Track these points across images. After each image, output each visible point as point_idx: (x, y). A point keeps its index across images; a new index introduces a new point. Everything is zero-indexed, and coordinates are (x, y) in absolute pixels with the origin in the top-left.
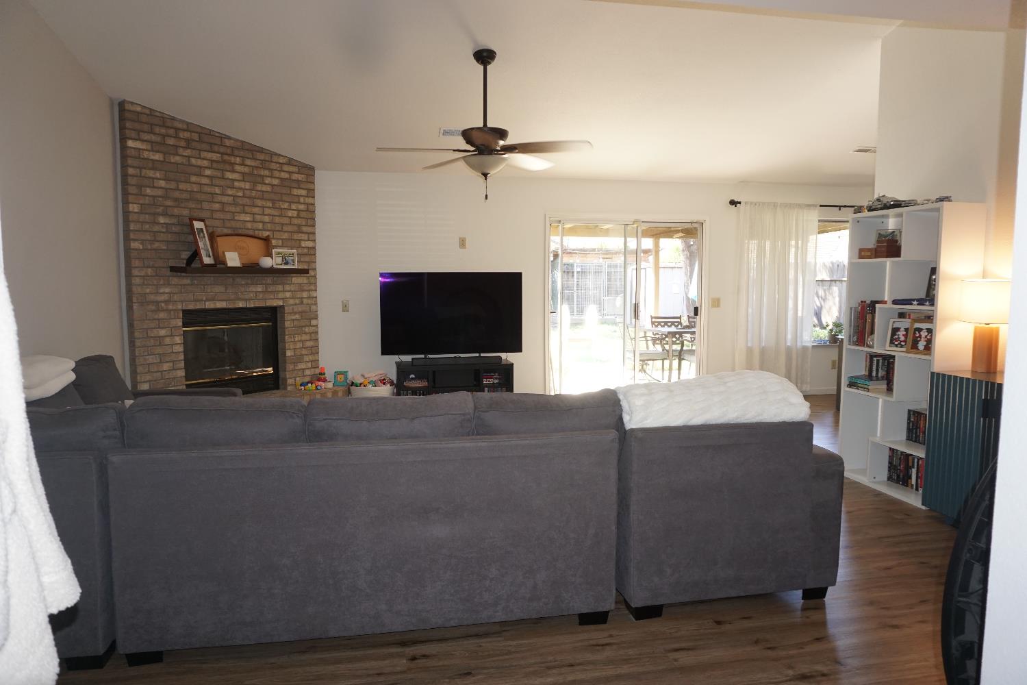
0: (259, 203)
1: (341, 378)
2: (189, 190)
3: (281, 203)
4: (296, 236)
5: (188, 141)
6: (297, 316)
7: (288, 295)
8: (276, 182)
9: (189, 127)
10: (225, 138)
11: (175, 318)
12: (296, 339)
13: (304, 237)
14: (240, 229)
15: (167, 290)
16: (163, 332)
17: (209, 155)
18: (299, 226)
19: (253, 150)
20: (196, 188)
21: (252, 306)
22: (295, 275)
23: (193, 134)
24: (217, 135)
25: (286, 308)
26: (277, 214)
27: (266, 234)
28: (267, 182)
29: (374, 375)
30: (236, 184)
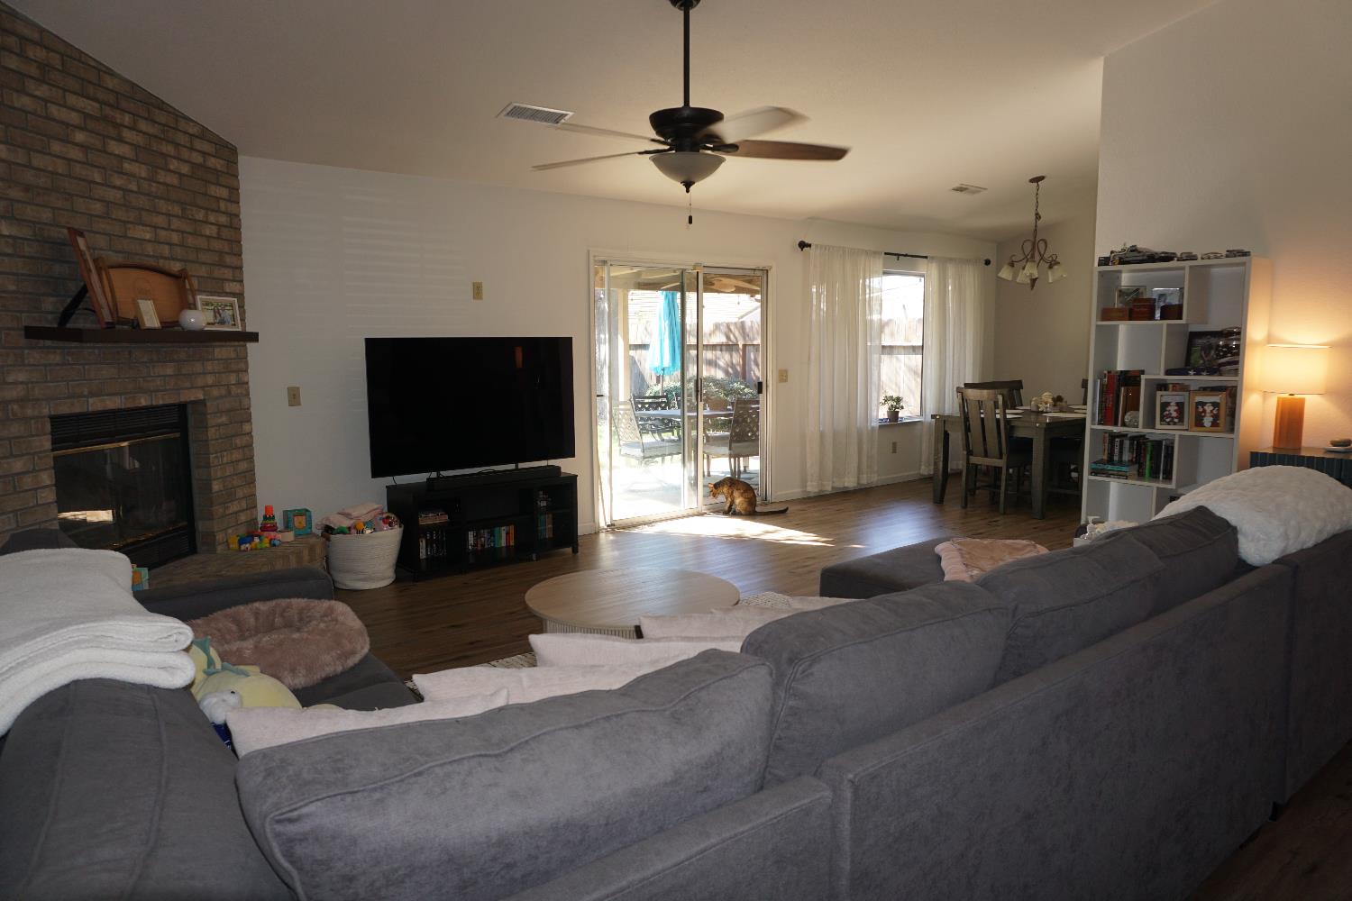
0: (163, 206)
1: (299, 522)
2: (50, 169)
3: (194, 209)
4: (218, 273)
5: (44, 67)
6: (224, 419)
7: (210, 380)
8: (185, 169)
9: (46, 40)
10: (105, 72)
11: (37, 435)
12: (225, 460)
13: (228, 273)
14: (137, 254)
15: (22, 377)
16: (18, 465)
17: (82, 103)
18: (221, 253)
19: (152, 104)
20: (61, 167)
21: (161, 402)
22: (217, 344)
23: (51, 54)
24: (93, 64)
25: (208, 404)
26: (188, 230)
27: (176, 267)
28: (172, 167)
29: (365, 512)
30: (127, 166)
